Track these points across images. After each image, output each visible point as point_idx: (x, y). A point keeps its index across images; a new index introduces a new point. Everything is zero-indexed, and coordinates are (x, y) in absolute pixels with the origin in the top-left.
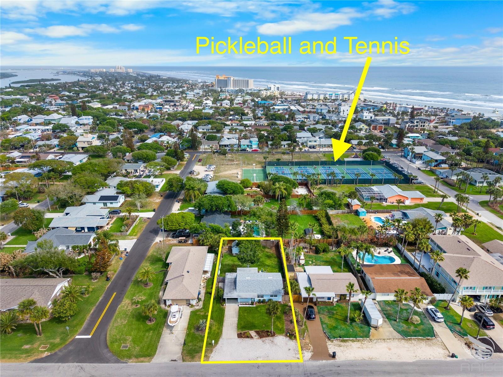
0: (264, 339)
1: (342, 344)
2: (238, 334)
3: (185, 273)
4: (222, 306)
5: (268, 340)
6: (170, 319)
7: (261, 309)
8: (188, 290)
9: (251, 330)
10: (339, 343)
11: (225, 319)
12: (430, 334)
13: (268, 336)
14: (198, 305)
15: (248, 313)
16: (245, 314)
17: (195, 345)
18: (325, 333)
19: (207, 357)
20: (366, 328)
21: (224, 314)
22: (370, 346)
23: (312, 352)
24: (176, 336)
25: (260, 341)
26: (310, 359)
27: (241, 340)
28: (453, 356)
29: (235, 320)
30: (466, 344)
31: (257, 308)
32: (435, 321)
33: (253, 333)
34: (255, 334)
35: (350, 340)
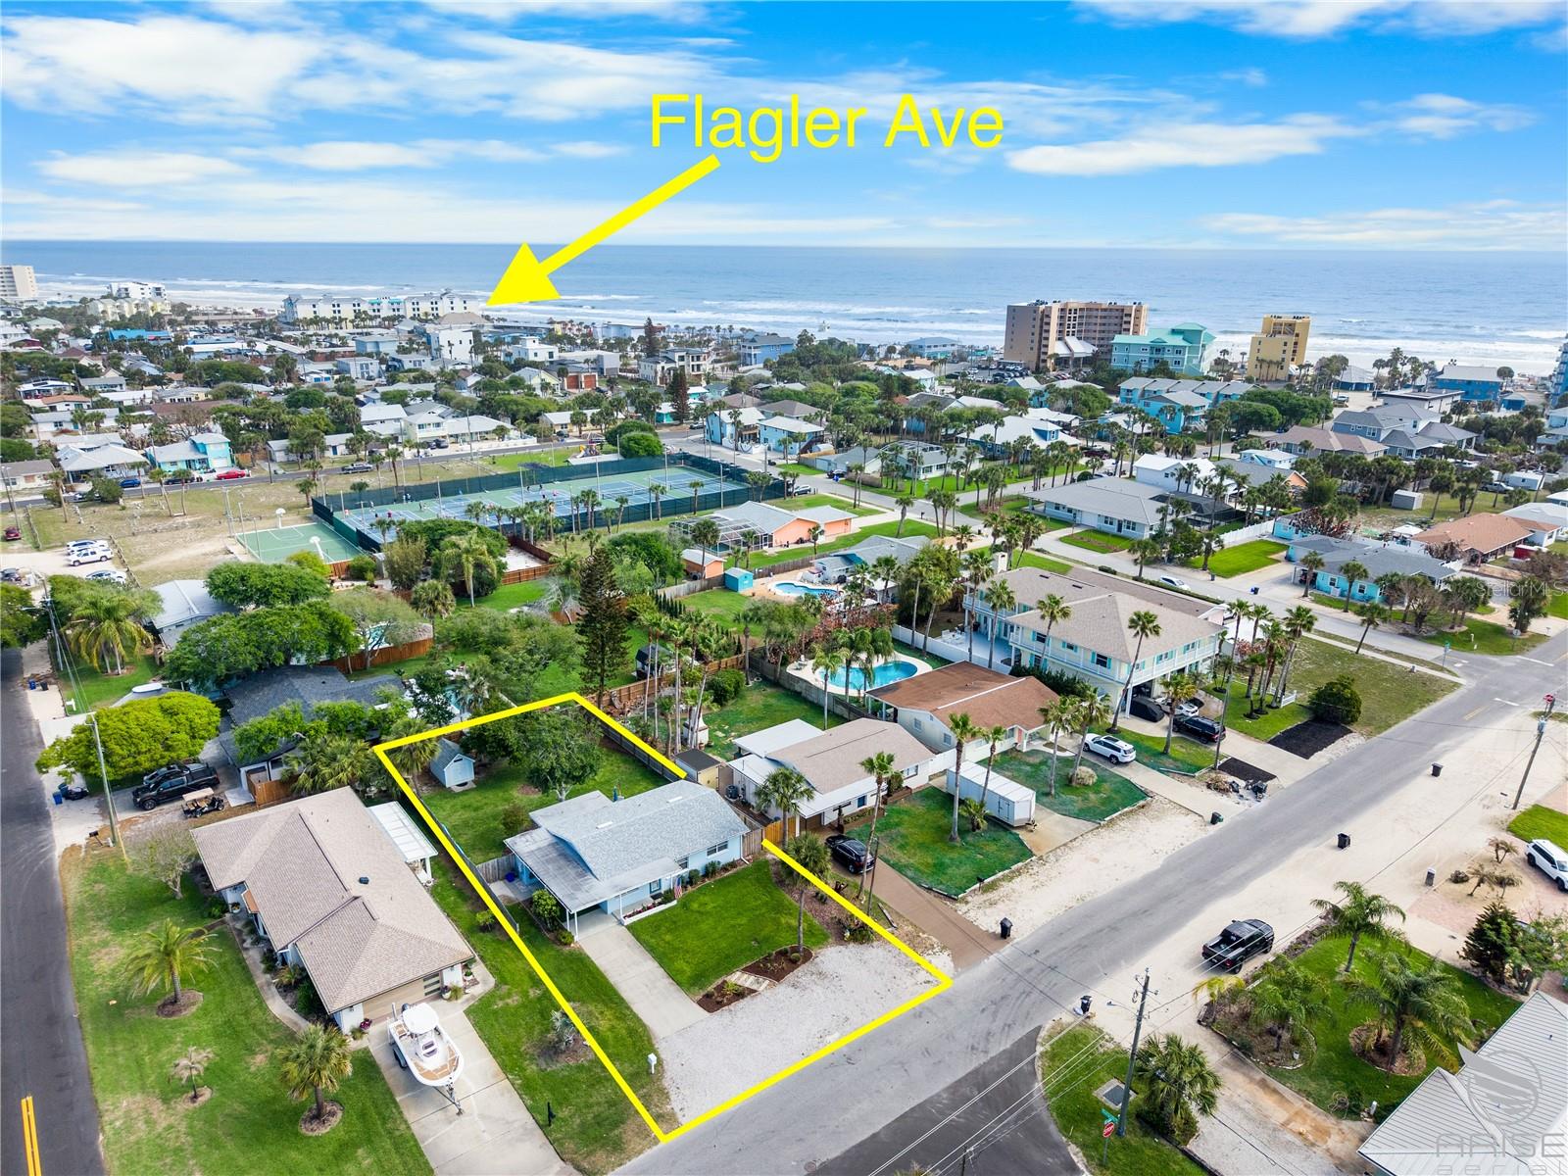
0: (790, 977)
1: (992, 895)
2: (700, 1003)
3: (357, 889)
4: (566, 949)
5: (801, 973)
6: (421, 1069)
7: (701, 905)
8: (420, 940)
9: (730, 972)
10: (985, 897)
11: (612, 981)
12: (1134, 797)
13: (794, 964)
14: (475, 982)
15: (669, 931)
16: (668, 937)
17: (589, 1106)
18: (930, 889)
19: (667, 1120)
20: (1007, 839)
21: (598, 969)
22: (1054, 873)
23: (944, 948)
24: (482, 1116)
25: (783, 989)
26: (956, 967)
27: (722, 1017)
28: (1215, 819)
29: (650, 967)
30: (1209, 786)
31: (684, 905)
32: (1119, 763)
33: (740, 979)
34: (752, 978)
35: (999, 880)
